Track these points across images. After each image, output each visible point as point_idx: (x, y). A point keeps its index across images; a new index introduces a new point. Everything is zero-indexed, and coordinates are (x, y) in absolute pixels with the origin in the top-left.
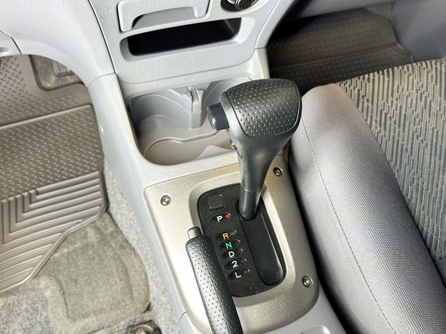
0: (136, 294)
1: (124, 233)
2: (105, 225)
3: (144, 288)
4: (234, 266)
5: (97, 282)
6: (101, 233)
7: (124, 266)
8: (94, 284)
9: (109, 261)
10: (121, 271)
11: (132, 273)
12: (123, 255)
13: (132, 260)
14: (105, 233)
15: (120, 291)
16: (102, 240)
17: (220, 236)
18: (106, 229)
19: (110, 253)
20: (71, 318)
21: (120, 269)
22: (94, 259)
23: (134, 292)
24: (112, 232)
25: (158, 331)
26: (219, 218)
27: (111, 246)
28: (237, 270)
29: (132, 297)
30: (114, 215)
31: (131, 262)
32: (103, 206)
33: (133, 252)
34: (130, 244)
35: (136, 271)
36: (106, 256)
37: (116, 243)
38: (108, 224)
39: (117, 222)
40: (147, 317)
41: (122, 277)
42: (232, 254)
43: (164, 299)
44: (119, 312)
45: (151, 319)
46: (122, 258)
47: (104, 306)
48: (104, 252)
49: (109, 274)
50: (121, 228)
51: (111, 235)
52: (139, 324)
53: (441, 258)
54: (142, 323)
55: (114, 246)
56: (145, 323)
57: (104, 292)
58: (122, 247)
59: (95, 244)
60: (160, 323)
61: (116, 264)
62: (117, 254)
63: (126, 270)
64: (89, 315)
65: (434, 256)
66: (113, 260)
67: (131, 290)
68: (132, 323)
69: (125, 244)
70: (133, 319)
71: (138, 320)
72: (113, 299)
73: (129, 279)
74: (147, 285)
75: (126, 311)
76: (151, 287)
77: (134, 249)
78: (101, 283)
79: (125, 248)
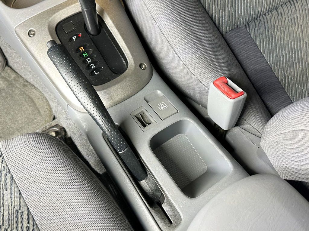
0: (42, 113)
1: (23, 76)
2: (9, 74)
3: (47, 107)
4: (92, 67)
5: (13, 111)
6: (8, 81)
7: (29, 97)
8: (12, 113)
9: (18, 96)
10: (29, 101)
11: (36, 101)
12: (27, 91)
13: (34, 92)
14: (10, 79)
15: (31, 113)
16: (9, 84)
17: (78, 50)
18: (10, 77)
19: (17, 91)
20: (3, 138)
21: (27, 100)
22: (7, 98)
23: (41, 111)
24: (15, 78)
25: (63, 130)
26: (74, 38)
27: (17, 87)
28: (94, 69)
29: (40, 115)
30: (13, 67)
31: (34, 94)
32: (3, 62)
33: (33, 88)
34: (30, 83)
35: (39, 98)
36: (15, 94)
37: (20, 84)
38: (10, 73)
39: (17, 71)
40: (53, 123)
41: (30, 104)
42: (89, 60)
43: (60, 108)
44: (34, 126)
45: (57, 123)
46: (27, 93)
47: (23, 125)
48: (13, 92)
49: (21, 105)
50: (21, 74)
51: (15, 79)
52: (49, 129)
53: (226, 32)
54: (51, 128)
55: (18, 86)
56: (53, 127)
57: (20, 117)
58: (25, 86)
59: (5, 88)
60: (63, 124)
61: (24, 98)
62: (22, 91)
63: (32, 99)
64: (15, 133)
65: (222, 31)
66: (21, 95)
67: (39, 111)
68: (44, 129)
69: (26, 83)
70: (44, 127)
71: (48, 127)
72: (28, 119)
73: (35, 105)
74: (49, 105)
75: (39, 124)
76: (51, 106)
77: (33, 85)
78: (17, 112)
79: (26, 86)
